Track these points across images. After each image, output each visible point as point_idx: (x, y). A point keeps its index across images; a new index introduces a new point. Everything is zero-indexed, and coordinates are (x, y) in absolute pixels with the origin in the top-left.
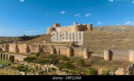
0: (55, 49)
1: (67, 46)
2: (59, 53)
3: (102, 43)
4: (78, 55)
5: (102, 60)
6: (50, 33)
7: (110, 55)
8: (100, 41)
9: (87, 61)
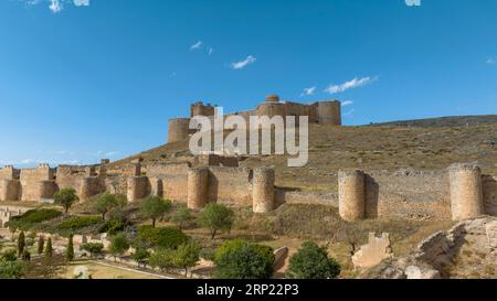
0: (147, 179)
1: (190, 165)
2: (161, 193)
3: (360, 160)
4: (232, 200)
5: (327, 219)
6: (175, 140)
7: (365, 195)
8: (352, 154)
9: (259, 224)
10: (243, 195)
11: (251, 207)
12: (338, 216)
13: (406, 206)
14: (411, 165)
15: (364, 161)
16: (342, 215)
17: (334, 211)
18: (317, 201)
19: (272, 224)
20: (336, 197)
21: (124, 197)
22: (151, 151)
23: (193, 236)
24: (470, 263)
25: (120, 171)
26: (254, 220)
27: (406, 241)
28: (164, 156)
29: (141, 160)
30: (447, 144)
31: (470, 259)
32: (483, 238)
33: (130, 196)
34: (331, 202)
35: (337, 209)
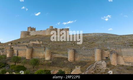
0: (13, 50)
2: (18, 54)
3: (73, 45)
4: (39, 56)
5: (65, 61)
6: (23, 37)
7: (75, 55)
8: (72, 43)
9: (47, 63)
10: (42, 55)
11: (45, 58)
12: (68, 61)
13: (84, 57)
14: (86, 46)
15: (75, 45)
16: (69, 60)
17: (67, 59)
18: (63, 56)
19: (50, 63)
20: (67, 55)
21: (6, 56)
22: (15, 41)
23: (27, 68)
24: (98, 72)
25: (4, 47)
26: (45, 62)
27: (84, 67)
28: (19, 43)
29: (12, 43)
30: (94, 41)
31: (98, 71)
32: (101, 65)
33: (8, 55)
34: (66, 57)
35: (68, 59)
